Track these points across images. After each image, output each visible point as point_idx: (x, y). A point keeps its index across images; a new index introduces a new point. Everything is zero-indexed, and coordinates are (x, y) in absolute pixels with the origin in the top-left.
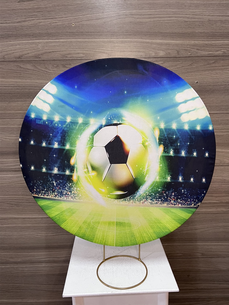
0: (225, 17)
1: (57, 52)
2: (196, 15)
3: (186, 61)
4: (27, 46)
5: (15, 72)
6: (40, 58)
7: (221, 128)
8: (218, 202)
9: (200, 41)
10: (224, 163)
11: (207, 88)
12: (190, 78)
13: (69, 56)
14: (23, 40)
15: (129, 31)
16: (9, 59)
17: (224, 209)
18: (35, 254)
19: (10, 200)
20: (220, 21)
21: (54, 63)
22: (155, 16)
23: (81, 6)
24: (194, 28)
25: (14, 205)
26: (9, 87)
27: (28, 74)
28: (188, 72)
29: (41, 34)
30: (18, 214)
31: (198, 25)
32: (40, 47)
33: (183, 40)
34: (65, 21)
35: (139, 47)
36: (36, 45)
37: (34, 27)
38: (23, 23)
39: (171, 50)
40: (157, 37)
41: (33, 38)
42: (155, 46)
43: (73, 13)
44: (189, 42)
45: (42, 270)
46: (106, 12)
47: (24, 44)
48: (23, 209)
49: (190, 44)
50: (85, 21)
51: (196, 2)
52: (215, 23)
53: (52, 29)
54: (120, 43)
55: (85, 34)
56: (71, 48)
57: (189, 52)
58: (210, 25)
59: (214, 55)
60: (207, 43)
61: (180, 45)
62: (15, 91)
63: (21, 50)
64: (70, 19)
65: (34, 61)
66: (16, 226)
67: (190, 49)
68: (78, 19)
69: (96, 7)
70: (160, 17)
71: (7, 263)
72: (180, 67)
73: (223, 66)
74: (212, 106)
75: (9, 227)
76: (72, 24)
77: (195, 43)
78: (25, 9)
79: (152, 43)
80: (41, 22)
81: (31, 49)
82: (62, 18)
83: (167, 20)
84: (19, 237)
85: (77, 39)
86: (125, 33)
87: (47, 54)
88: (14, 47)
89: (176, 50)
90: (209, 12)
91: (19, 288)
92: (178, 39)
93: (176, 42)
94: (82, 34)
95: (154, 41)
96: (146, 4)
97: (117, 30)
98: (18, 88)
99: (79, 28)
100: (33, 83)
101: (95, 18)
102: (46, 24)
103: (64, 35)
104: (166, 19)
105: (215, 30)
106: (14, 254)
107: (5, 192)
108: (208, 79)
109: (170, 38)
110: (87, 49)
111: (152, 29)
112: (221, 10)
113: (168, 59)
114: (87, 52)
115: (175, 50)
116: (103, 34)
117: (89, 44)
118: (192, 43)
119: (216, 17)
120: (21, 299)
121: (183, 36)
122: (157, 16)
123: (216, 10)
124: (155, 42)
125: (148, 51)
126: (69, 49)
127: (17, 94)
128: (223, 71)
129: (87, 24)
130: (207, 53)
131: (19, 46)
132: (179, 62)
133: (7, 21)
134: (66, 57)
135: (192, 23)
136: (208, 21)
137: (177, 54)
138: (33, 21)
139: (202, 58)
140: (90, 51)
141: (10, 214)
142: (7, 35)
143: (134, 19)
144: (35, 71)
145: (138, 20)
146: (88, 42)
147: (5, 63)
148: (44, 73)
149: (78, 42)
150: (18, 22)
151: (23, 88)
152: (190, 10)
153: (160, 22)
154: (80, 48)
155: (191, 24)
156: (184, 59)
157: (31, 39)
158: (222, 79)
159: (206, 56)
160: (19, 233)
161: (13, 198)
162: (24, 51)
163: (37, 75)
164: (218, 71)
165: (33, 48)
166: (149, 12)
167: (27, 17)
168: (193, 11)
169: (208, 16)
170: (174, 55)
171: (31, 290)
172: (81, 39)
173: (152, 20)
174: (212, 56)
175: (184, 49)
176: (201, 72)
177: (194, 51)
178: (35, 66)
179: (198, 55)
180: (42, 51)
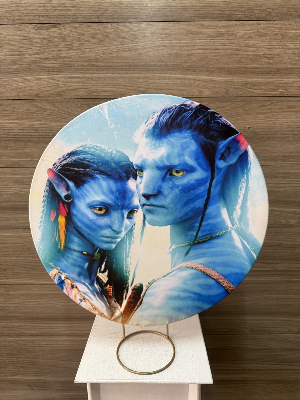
0: (284, 50)
1: (82, 89)
2: (249, 47)
3: (236, 102)
4: (46, 82)
5: (31, 112)
6: (61, 96)
7: (277, 183)
8: (271, 269)
9: (253, 78)
10: (280, 224)
11: (261, 134)
12: (241, 122)
13: (96, 94)
14: (41, 75)
15: (167, 64)
16: (24, 97)
17: (278, 279)
18: (54, 325)
19: (25, 263)
20: (278, 54)
21: (78, 102)
22: (200, 48)
23: (111, 34)
24: (246, 63)
25: (29, 269)
26: (24, 130)
27: (46, 115)
28: (238, 115)
29: (63, 68)
30: (34, 279)
31: (252, 59)
32: (62, 83)
33: (233, 77)
34: (92, 53)
35: (180, 85)
36: (57, 81)
37: (55, 59)
38: (41, 55)
39: (218, 89)
40: (202, 73)
41: (54, 72)
42: (199, 83)
43: (101, 43)
44: (240, 79)
45: (63, 344)
46: (140, 43)
47: (42, 80)
48: (40, 274)
49: (241, 82)
50: (116, 53)
51: (249, 31)
52: (271, 57)
53: (76, 62)
54: (157, 79)
55: (115, 69)
56: (97, 84)
57: (241, 91)
58: (267, 59)
59: (270, 96)
60: (261, 80)
61: (229, 82)
62: (32, 135)
63: (39, 87)
64: (98, 50)
65: (54, 100)
66: (31, 293)
67: (241, 87)
68: (107, 51)
69: (129, 36)
70: (205, 49)
71: (21, 335)
72: (228, 109)
73: (280, 109)
74: (267, 156)
75: (23, 294)
76: (99, 56)
77: (247, 80)
78: (44, 38)
79: (195, 80)
80: (63, 54)
81: (50, 85)
82: (88, 48)
83: (214, 53)
84: (35, 305)
85: (105, 73)
86: (163, 67)
87: (70, 91)
88: (31, 83)
89: (225, 88)
90: (265, 44)
91: (36, 364)
92: (227, 76)
93: (224, 78)
94: (111, 67)
95: (198, 77)
96: (189, 33)
97: (153, 64)
98: (35, 131)
99: (107, 60)
100: (53, 126)
101: (128, 49)
102: (69, 56)
103: (90, 69)
104: (213, 51)
105: (272, 65)
106: (30, 325)
107: (19, 254)
108: (263, 124)
109: (217, 73)
110: (118, 85)
111: (196, 63)
112: (279, 41)
113: (215, 99)
114: (117, 90)
116: (136, 69)
117: (120, 80)
118: (243, 81)
119: (273, 50)
120: (38, 376)
121: (233, 72)
122: (203, 47)
123: (273, 41)
124: (200, 78)
125: (191, 89)
126: (96, 86)
127: (34, 138)
128: (280, 114)
129: (118, 56)
130: (261, 92)
131: (36, 82)
132: (228, 103)
133: (22, 53)
134: (92, 96)
135: (244, 56)
136: (263, 54)
137: (225, 94)
138: (54, 52)
139: (255, 99)
140: (121, 88)
141: (24, 279)
142: (23, 69)
143: (174, 50)
144: (55, 111)
145: (179, 52)
146: (118, 78)
147: (19, 101)
148: (66, 114)
149: (107, 77)
150: (35, 54)
151: (40, 132)
152: (241, 41)
153: (205, 55)
154: (108, 84)
155: (243, 58)
156: (234, 100)
157: (50, 73)
158: (279, 124)
159: (260, 96)
160: (35, 301)
161: (29, 261)
162: (42, 88)
163: (57, 116)
164: (275, 114)
165: (53, 84)
166: (192, 43)
167: (46, 48)
168: (245, 42)
169: (263, 48)
170: (222, 94)
171: (50, 366)
172: (110, 74)
173: (196, 52)
174: (268, 96)
175: (234, 88)
176: (254, 116)
177: (245, 90)
178: (56, 105)
179: (251, 94)
180: (63, 88)
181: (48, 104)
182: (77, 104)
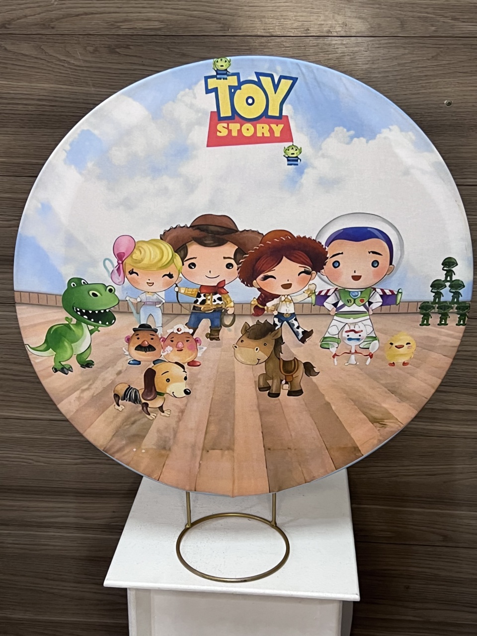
3: (422, 47)
6: (53, 28)
11: (474, 119)
12: (432, 91)
13: (126, 25)
18: (31, 504)
21: (88, 42)
27: (21, 68)
28: (426, 76)
32: (56, 1)
42: (341, 5)
45: (48, 545)
48: (4, 396)
49: (435, 4)
57: (432, 25)
61: (408, 5)
63: (8, 7)
65: (39, 36)
67: (434, 16)
72: (405, 63)
87: (72, 19)
89: (398, 18)
110: (172, 8)
113: (376, 42)
114: (170, 17)
115: (395, 18)
125: (326, 18)
126: (127, 9)
132: (405, 50)
134: (117, 29)
137: (399, 30)
139: (464, 42)
140: (178, 15)
144: (41, 59)
148: (63, 66)
151: (11, 102)
154: (152, 6)
156: (418, 43)
162: (15, 10)
163: (45, 69)
170: (392, 30)
171: (20, 589)
175: (419, 17)
176: (461, 78)
177: (444, 22)
178: (42, 47)
179: (455, 32)
180: (58, 12)
181: (26, 44)
182: (85, 45)
